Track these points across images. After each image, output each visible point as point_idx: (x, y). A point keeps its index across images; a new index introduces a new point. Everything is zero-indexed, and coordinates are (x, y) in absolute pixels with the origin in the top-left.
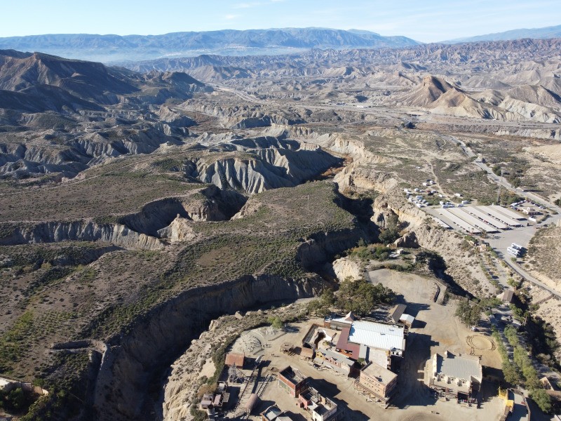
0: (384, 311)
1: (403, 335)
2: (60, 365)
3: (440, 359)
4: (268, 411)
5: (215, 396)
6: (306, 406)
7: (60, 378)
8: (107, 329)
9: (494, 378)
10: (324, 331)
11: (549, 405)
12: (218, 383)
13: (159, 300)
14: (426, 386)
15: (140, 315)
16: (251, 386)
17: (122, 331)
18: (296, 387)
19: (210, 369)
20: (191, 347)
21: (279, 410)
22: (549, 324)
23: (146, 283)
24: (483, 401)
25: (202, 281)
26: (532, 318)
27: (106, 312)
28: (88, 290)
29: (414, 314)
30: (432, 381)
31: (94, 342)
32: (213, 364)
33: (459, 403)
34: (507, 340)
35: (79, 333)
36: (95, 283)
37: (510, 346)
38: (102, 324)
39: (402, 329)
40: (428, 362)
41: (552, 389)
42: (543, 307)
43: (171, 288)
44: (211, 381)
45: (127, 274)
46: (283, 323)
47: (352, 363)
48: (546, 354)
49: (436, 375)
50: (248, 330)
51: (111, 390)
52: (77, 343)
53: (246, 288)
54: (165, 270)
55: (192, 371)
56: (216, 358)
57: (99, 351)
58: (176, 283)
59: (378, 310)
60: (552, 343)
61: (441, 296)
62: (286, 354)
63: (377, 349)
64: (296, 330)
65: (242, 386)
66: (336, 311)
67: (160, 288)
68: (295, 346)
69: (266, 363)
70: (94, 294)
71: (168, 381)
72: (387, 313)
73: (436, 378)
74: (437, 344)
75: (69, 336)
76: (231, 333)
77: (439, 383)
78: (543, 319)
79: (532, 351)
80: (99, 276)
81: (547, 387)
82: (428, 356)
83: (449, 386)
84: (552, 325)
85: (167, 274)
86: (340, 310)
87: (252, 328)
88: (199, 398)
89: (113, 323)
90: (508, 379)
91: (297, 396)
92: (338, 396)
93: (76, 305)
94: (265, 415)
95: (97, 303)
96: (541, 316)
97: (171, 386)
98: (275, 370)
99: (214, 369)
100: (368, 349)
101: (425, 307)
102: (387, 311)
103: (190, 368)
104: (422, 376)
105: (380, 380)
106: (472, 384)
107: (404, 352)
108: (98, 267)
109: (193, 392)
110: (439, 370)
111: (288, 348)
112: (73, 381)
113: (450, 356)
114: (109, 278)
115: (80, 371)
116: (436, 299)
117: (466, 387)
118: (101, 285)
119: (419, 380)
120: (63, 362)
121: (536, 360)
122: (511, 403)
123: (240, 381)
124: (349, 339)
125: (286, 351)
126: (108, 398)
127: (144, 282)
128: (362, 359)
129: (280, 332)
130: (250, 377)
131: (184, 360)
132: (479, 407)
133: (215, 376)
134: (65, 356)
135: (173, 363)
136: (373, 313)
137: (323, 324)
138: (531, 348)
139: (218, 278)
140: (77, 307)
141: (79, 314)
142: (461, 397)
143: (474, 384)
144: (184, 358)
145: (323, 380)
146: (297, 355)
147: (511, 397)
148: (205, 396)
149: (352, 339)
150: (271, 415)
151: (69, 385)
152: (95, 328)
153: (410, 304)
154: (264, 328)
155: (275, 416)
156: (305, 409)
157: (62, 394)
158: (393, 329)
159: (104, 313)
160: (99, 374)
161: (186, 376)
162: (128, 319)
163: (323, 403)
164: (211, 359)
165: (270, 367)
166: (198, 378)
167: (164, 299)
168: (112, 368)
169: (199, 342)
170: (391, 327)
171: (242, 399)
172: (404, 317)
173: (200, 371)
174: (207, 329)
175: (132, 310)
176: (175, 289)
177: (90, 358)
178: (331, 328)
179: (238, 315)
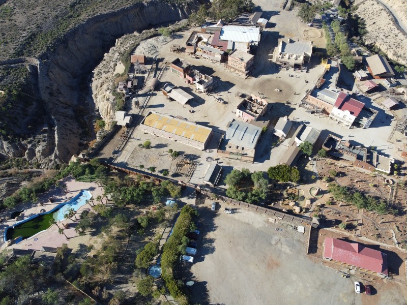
0: (245, 17)
1: (259, 32)
2: (7, 75)
3: (284, 44)
4: (166, 87)
5: (127, 82)
6: (191, 82)
7: (10, 83)
8: (35, 49)
9: (319, 53)
10: (202, 35)
11: (353, 65)
12: (128, 75)
13: (71, 26)
14: (274, 63)
15: (58, 38)
16: (153, 74)
17: (47, 50)
18: (184, 70)
19: (121, 68)
20: (104, 58)
21: (173, 85)
22: (363, 19)
23: (56, 14)
24: (310, 68)
25: (103, 9)
26: (352, 16)
27: (30, 37)
28: (10, 23)
29: (268, 18)
30: (278, 59)
31: (27, 58)
32: (122, 64)
33: (294, 71)
34: (332, 31)
35: (14, 54)
36: (14, 17)
37: (333, 34)
38: (30, 46)
39: (258, 29)
40: (276, 48)
41: (357, 56)
42: (361, 7)
43: (78, 16)
44: (122, 75)
45: (38, 9)
46: (171, 33)
47: (222, 52)
48: (357, 36)
49: (281, 54)
50: (144, 40)
51: (52, 89)
52: (15, 61)
53: (139, 14)
54: (69, 3)
55: (108, 72)
56: (124, 60)
57: (33, 64)
58: (82, 13)
59: (241, 17)
60: (362, 31)
61: (289, 5)
62: (175, 53)
63: (240, 42)
64: (181, 37)
65: (146, 75)
66: (210, 21)
67: (69, 17)
68: (181, 47)
69: (162, 60)
70: (16, 25)
71: (92, 81)
72: (248, 19)
73: (281, 56)
74: (283, 37)
75: (7, 56)
76: (132, 44)
77: (283, 60)
78: (359, 16)
79: (348, 36)
80: (15, 11)
81: (354, 55)
82: (276, 44)
83: (288, 61)
84: (364, 19)
85: (72, 6)
86: (213, 20)
87: (147, 38)
88: (116, 85)
89: (39, 45)
90: (328, 53)
91: (185, 77)
92: (214, 75)
93: (3, 35)
94: (164, 89)
95: (21, 32)
96: (358, 14)
97: (95, 84)
98: (168, 63)
99: (124, 67)
100: (234, 43)
101: (276, 13)
102: (248, 18)
103: (106, 70)
104: (271, 57)
105: (242, 60)
106: (305, 57)
107: (259, 43)
108: (12, 5)
109: (111, 84)
110: (283, 50)
111: (176, 48)
112: (20, 84)
113: (291, 41)
114: (24, 13)
115: (23, 78)
116: (284, 7)
117: (301, 60)
118: (20, 19)
119: (269, 60)
120: (8, 73)
121: (350, 41)
122: (329, 66)
123: (144, 72)
124: (220, 38)
125: (175, 50)
126: (51, 94)
127: (54, 13)
128: (230, 50)
129: (169, 39)
130: (151, 69)
131: (101, 66)
132: (307, 72)
133: (125, 72)
134: (8, 69)
135: (93, 70)
136: (237, 20)
137: (200, 31)
138: (347, 34)
139: (115, 7)
140: (6, 36)
141: (8, 41)
142: (297, 66)
143: (306, 58)
144: (100, 66)
145: (203, 66)
146: (183, 53)
147: (329, 62)
148: (120, 83)
149: (222, 38)
150: (168, 88)
151: (19, 87)
152: (25, 49)
153: (265, 12)
154: (157, 37)
155: (171, 89)
156: (191, 84)
157: (15, 92)
158: (252, 28)
159: (29, 38)
160: (39, 79)
161: (104, 76)
162: (50, 41)
163: (203, 79)
164: (120, 62)
165: (164, 62)
166: (113, 75)
167: (75, 25)
168: (47, 75)
169: (110, 54)
170: (250, 27)
171: (147, 82)
172: (261, 21)
173: (114, 71)
174: (114, 45)
175: (51, 35)
176: (82, 17)
177: (29, 69)
178: (206, 33)
179: (136, 33)
